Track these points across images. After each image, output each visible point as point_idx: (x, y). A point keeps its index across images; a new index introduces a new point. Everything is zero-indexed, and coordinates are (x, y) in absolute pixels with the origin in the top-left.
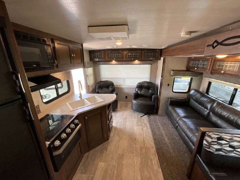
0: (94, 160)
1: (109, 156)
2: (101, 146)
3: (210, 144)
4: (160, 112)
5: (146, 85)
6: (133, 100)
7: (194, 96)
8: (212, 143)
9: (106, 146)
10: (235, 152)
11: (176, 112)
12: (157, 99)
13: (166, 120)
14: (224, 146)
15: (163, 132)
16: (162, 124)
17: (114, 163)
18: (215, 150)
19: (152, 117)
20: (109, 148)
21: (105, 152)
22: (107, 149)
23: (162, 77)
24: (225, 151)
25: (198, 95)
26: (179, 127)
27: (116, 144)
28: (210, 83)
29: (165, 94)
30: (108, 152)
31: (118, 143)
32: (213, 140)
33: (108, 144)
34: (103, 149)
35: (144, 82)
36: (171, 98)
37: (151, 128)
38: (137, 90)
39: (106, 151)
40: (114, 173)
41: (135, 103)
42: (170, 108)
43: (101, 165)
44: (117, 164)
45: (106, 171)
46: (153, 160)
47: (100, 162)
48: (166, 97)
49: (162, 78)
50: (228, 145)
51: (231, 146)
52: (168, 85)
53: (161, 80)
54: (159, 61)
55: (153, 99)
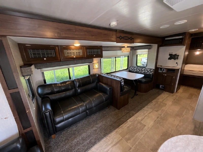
46: (127, 127)
52: (29, 96)
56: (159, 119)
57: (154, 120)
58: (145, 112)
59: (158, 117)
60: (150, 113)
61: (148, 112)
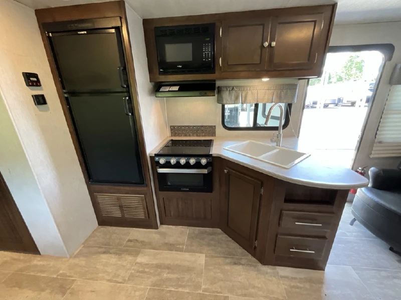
0: (209, 245)
1: (218, 271)
2: (240, 250)
9: (243, 261)
17: (203, 287)
20: (239, 268)
21: (228, 260)
22: (235, 264)
27: (254, 287)
30: (227, 268)
31: (261, 293)
33: (251, 265)
34: (234, 255)
39: (230, 264)
40: (184, 287)
43: (201, 259)
44: (201, 292)
45: (189, 270)
47: (206, 256)
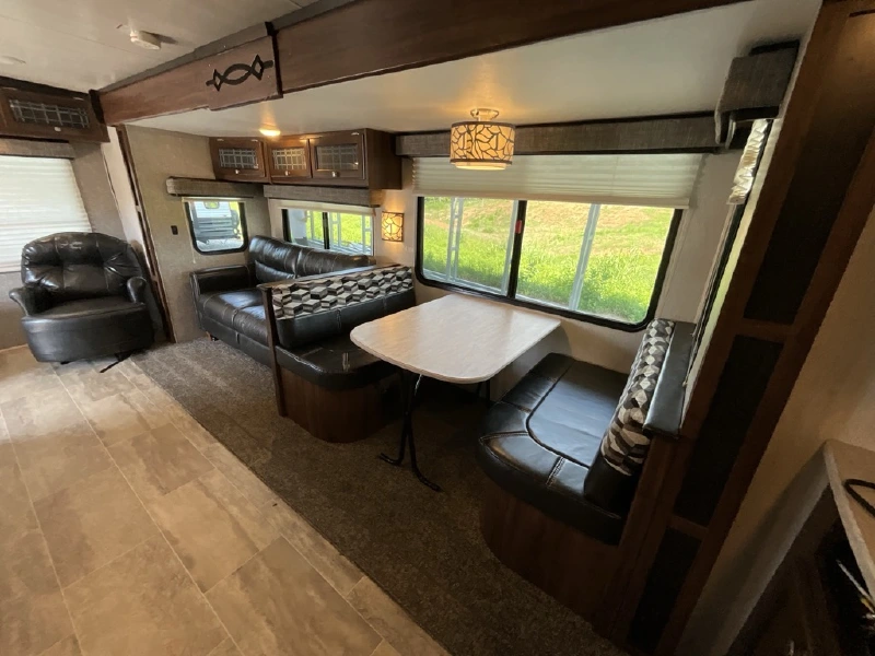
3: (282, 304)
4: (178, 329)
5: (75, 245)
6: (27, 317)
7: (261, 251)
8: (285, 300)
10: (323, 304)
11: (223, 302)
12: (151, 288)
13: (206, 345)
14: (304, 298)
15: (205, 372)
16: (197, 359)
18: (292, 312)
19: (154, 356)
23: (137, 204)
24: (308, 308)
25: (268, 248)
26: (241, 335)
28: (285, 213)
29: (175, 264)
32: (285, 294)
35: (64, 237)
36: (198, 273)
37: (158, 381)
38: (32, 278)
41: (48, 325)
42: (206, 301)
46: (190, 441)
48: (184, 275)
49: (140, 206)
50: (309, 296)
51: (314, 297)
52: (175, 230)
53: (139, 213)
54: (104, 145)
55: (132, 294)
56: (175, 562)
57: (177, 536)
58: (251, 508)
59: (189, 562)
60: (237, 527)
61: (244, 522)
